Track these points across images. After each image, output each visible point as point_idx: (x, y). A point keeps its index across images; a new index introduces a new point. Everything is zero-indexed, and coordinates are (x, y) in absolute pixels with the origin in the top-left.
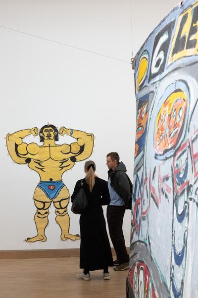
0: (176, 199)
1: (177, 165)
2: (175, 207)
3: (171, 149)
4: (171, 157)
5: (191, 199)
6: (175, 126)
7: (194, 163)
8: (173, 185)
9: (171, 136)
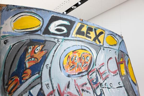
0: (94, 91)
1: (91, 78)
2: (95, 94)
3: (85, 72)
4: (86, 75)
5: (103, 88)
6: (85, 63)
7: (102, 76)
8: (91, 86)
9: (84, 66)
